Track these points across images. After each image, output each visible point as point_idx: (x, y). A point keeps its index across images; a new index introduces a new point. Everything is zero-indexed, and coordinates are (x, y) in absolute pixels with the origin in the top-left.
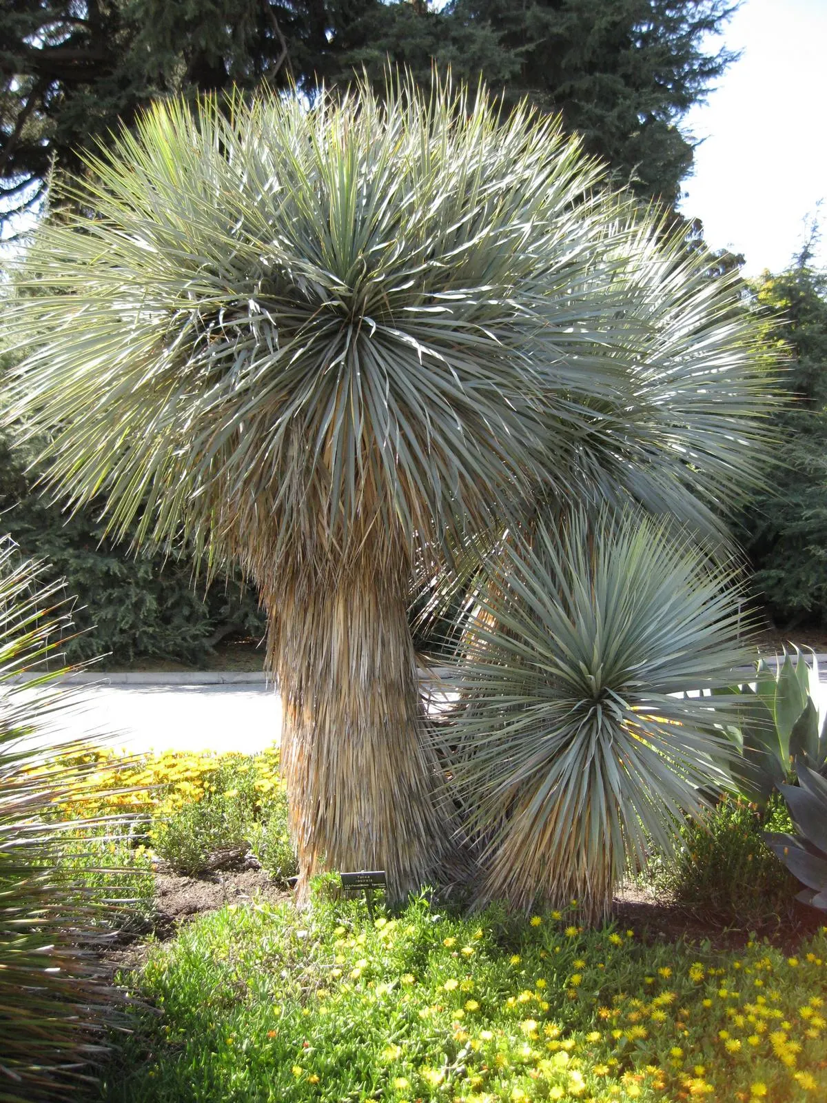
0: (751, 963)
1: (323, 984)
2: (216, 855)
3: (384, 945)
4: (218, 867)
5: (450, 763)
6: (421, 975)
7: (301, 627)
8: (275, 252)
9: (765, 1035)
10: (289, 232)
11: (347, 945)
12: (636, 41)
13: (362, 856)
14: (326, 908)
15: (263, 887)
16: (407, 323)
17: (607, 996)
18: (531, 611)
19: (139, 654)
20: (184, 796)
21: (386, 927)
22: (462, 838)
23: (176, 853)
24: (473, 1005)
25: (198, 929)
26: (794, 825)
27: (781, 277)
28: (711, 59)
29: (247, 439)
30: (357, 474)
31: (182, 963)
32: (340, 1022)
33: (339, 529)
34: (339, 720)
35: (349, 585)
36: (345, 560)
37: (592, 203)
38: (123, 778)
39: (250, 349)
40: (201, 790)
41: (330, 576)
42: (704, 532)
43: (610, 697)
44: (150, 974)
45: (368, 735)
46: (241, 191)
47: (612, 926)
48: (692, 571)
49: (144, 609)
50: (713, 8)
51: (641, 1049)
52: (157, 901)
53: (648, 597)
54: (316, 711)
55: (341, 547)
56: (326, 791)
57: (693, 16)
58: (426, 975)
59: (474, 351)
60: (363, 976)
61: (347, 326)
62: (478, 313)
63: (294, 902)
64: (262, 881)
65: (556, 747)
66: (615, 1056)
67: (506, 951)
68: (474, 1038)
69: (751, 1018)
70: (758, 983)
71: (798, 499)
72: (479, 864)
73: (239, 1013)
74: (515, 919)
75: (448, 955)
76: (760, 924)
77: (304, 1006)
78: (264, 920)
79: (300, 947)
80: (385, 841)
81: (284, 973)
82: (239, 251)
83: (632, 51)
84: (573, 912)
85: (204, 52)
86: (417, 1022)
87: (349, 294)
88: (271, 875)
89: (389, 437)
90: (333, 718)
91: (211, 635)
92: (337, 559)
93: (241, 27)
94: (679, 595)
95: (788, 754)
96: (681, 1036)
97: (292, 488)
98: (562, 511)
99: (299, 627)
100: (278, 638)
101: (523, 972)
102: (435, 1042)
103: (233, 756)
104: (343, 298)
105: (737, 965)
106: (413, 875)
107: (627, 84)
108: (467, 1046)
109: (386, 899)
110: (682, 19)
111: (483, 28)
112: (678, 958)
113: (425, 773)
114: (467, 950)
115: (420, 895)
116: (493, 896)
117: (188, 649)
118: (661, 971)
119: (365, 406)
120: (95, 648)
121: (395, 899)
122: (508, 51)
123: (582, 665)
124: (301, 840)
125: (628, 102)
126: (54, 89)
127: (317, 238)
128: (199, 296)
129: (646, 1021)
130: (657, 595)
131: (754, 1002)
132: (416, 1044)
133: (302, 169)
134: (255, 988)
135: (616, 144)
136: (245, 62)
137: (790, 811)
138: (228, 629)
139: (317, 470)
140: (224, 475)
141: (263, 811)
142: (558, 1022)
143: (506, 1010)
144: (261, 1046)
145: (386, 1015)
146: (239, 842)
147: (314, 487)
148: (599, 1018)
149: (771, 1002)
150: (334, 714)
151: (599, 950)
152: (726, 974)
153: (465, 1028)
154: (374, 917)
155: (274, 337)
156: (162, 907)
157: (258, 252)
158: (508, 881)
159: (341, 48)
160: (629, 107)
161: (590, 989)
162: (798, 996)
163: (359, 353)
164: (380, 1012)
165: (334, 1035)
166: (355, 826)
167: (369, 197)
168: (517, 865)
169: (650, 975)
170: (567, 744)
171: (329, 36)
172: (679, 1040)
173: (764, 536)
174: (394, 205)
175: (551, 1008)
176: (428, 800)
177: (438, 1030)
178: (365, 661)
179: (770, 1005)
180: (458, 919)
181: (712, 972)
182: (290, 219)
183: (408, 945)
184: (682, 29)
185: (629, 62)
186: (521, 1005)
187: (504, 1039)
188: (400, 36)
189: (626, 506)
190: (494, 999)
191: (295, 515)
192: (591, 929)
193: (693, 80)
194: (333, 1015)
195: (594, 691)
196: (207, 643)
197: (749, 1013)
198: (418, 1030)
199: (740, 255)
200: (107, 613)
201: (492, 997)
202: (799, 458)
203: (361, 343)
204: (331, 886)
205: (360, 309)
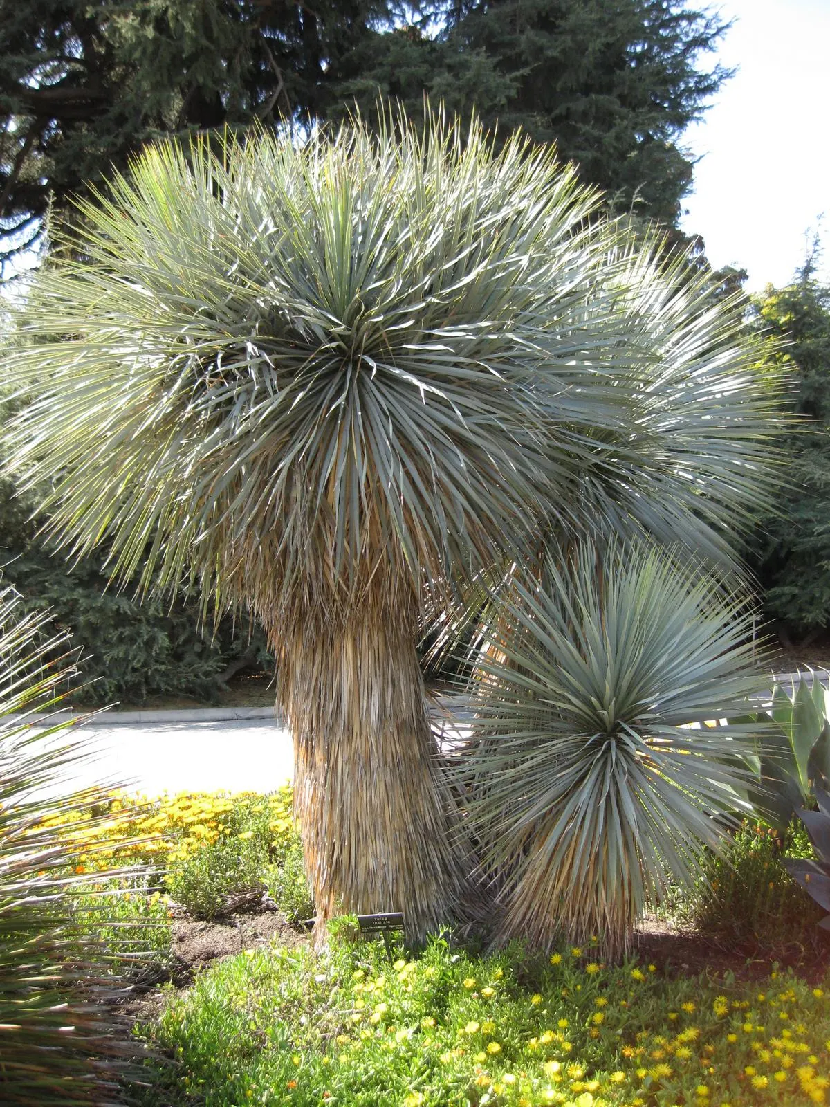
0: (775, 995)
1: (344, 1030)
2: (232, 898)
3: (404, 988)
4: (235, 910)
5: (465, 801)
6: (442, 1019)
7: (309, 668)
8: (271, 294)
9: (792, 1070)
10: (285, 272)
11: (366, 989)
12: (631, 60)
13: (378, 897)
14: (344, 950)
15: (280, 930)
16: (407, 360)
17: (630, 1034)
18: (541, 646)
19: (152, 692)
20: (199, 838)
21: (405, 969)
22: (480, 876)
23: (192, 897)
24: (495, 1047)
25: (216, 975)
26: (814, 850)
27: (785, 292)
28: (706, 77)
29: (249, 482)
30: (361, 513)
31: (200, 1011)
32: (361, 1070)
33: (346, 569)
34: (352, 761)
35: (357, 624)
36: (352, 600)
37: (590, 231)
38: (138, 821)
39: (249, 392)
40: (216, 832)
41: (338, 616)
42: (714, 559)
43: (623, 730)
44: (169, 1023)
45: (382, 775)
46: (235, 232)
47: (633, 962)
48: (704, 598)
49: (156, 647)
50: (707, 26)
51: (667, 1089)
52: (174, 947)
53: (660, 628)
54: (328, 752)
55: (348, 587)
56: (341, 833)
57: (687, 35)
58: (446, 1018)
59: (474, 386)
60: (383, 1020)
61: (346, 364)
62: (479, 347)
63: (312, 945)
64: (280, 924)
65: (570, 783)
66: (640, 1096)
67: (527, 990)
68: (497, 1082)
69: (777, 1053)
70: (784, 1016)
71: (809, 515)
72: (497, 902)
73: (258, 1061)
74: (536, 957)
75: (468, 996)
76: (784, 953)
77: (324, 1052)
78: (283, 964)
79: (319, 992)
80: (401, 882)
81: (304, 1019)
82: (235, 293)
83: (627, 71)
84: (594, 948)
85: (199, 88)
86: (439, 1067)
87: (347, 333)
88: (288, 917)
89: (393, 478)
90: (345, 759)
91: (224, 670)
92: (344, 599)
93: (236, 61)
94: (689, 626)
95: (806, 777)
96: (706, 1073)
97: (296, 529)
98: (570, 543)
99: (308, 668)
100: (288, 680)
101: (545, 1012)
102: (457, 1088)
103: (247, 796)
104: (342, 337)
105: (761, 998)
106: (430, 914)
107: (623, 104)
108: (490, 1091)
109: (405, 940)
110: (676, 38)
111: (478, 54)
112: (701, 992)
113: (440, 811)
114: (488, 991)
115: (438, 934)
116: (512, 933)
117: (201, 686)
118: (684, 1006)
119: (368, 447)
120: (107, 687)
121: (414, 939)
122: (503, 76)
123: (593, 699)
124: (317, 883)
125: (625, 122)
126: (51, 128)
127: (314, 277)
128: (197, 340)
129: (670, 1059)
130: (667, 627)
131: (779, 1036)
132: (438, 1090)
133: (297, 208)
134: (275, 1037)
135: (615, 165)
136: (241, 96)
137: (810, 836)
138: (240, 664)
139: (321, 511)
140: (228, 519)
141: (279, 852)
142: (581, 1062)
143: (528, 1051)
144: (281, 1097)
145: (407, 1061)
146: (255, 884)
147: (318, 527)
148: (622, 1057)
149: (797, 1035)
150: (346, 756)
151: (622, 987)
152: (751, 1006)
153: (487, 1071)
154: (392, 959)
155: (273, 379)
156: (179, 953)
157: (255, 293)
158: (527, 918)
159: (337, 78)
160: (626, 127)
161: (612, 1028)
162: (824, 1029)
163: (360, 393)
164: (401, 1058)
165: (355, 1083)
166: (371, 867)
167: (365, 234)
168: (535, 901)
169: (674, 1011)
170: (582, 779)
171: (324, 66)
172: (704, 1078)
173: (776, 552)
174: (390, 242)
175: (574, 1048)
176: (445, 840)
177: (459, 1075)
178: (376, 701)
179: (795, 1038)
180: (477, 959)
181: (737, 1005)
182: (285, 259)
183: (427, 988)
184: (677, 48)
185: (624, 83)
186: (543, 1046)
187: (527, 1082)
188: (395, 65)
189: (635, 536)
190: (516, 1041)
191: (300, 557)
192: (613, 965)
193: (689, 97)
194: (353, 1063)
195: (608, 725)
196: (220, 679)
197: (775, 1048)
198: (440, 1076)
199: (742, 270)
200: (119, 652)
201: (513, 1038)
202: (809, 473)
203: (361, 382)
204: (348, 928)
205: (359, 347)
